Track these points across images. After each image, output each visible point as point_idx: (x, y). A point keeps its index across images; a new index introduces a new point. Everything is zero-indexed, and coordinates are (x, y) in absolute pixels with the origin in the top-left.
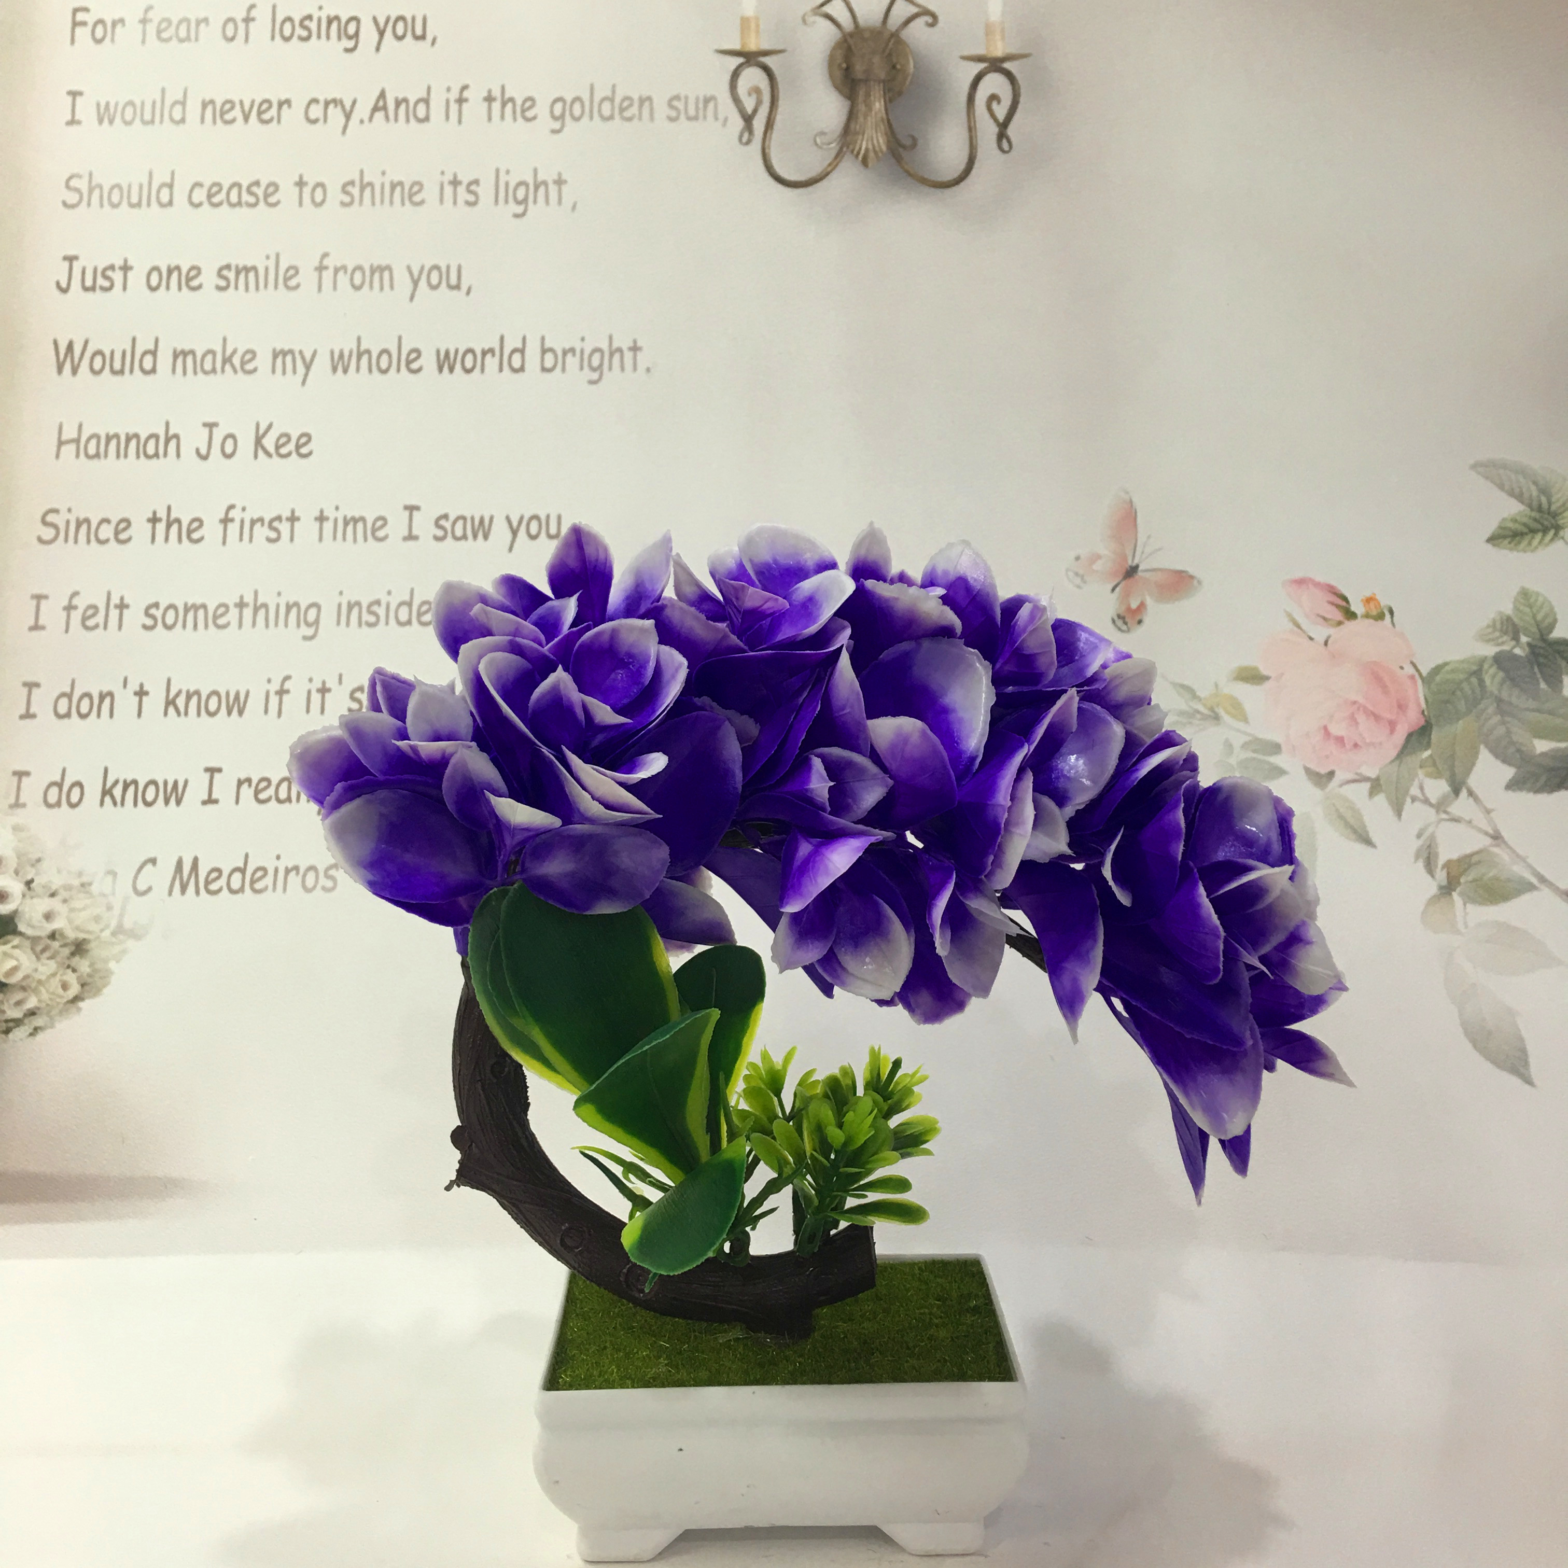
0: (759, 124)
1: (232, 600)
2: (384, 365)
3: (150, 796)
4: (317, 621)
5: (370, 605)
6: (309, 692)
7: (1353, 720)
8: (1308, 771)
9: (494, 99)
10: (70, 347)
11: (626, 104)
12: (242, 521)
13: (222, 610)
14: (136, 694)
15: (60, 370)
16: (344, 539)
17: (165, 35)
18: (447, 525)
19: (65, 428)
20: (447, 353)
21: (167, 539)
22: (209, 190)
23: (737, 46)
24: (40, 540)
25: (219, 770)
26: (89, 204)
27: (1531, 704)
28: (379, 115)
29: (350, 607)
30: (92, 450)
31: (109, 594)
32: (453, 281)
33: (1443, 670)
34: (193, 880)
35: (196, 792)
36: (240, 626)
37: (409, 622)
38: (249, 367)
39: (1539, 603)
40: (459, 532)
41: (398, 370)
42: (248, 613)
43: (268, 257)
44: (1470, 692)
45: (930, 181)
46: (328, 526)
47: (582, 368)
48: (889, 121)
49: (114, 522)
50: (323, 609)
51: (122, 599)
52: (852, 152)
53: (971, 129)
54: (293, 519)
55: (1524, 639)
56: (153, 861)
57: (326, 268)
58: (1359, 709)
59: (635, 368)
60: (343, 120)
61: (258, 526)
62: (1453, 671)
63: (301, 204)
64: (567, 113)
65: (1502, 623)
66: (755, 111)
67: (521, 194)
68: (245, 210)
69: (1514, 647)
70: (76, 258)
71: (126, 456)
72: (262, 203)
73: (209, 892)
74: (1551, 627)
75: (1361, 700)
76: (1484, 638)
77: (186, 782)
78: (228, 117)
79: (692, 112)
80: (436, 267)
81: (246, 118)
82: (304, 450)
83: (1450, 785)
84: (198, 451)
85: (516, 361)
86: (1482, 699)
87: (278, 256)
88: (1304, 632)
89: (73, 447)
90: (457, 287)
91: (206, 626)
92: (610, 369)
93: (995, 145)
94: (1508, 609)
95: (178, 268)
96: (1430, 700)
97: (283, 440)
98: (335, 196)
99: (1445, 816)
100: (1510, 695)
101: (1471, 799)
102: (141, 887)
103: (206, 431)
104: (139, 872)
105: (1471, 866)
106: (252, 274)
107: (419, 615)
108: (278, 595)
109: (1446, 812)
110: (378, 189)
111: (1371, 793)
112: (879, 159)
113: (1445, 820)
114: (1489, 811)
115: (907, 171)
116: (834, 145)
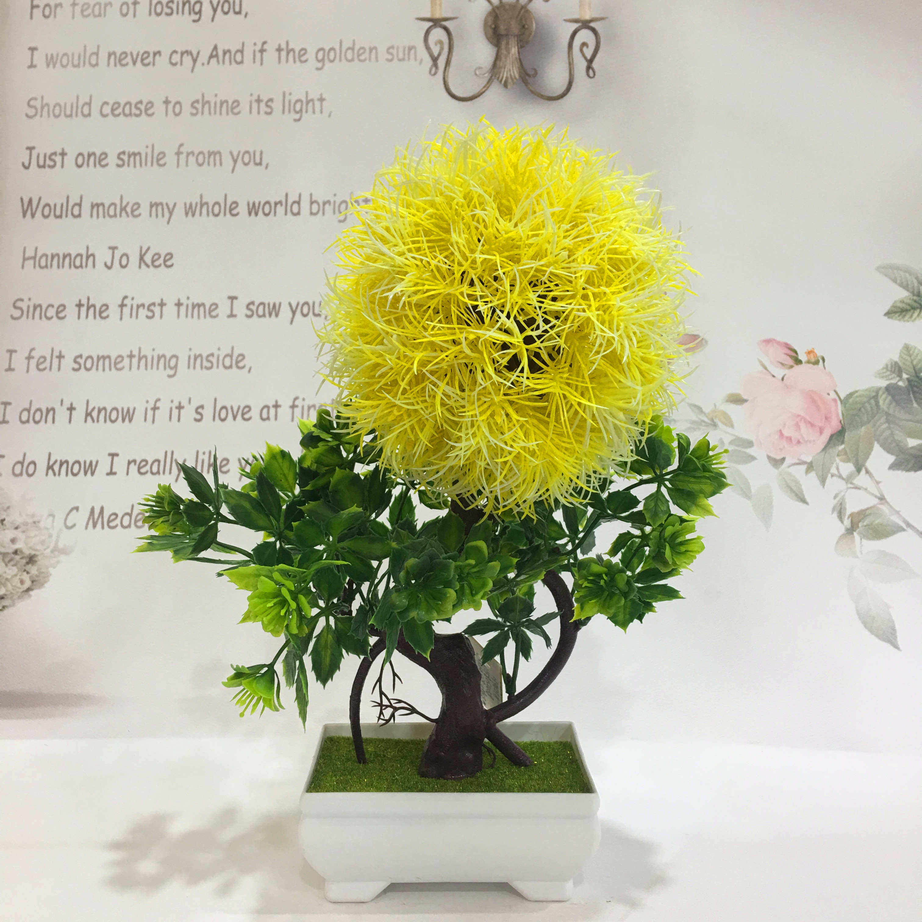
0: (441, 62)
1: (125, 353)
2: (216, 211)
3: (75, 470)
4: (176, 366)
5: (208, 356)
6: (171, 409)
7: (798, 426)
8: (769, 457)
9: (283, 50)
10: (30, 201)
11: (361, 51)
12: (132, 306)
13: (119, 359)
14: (68, 409)
15: (24, 216)
16: (192, 316)
17: (86, 13)
18: (254, 308)
19: (27, 250)
20: (254, 204)
21: (87, 316)
22: (113, 107)
23: (428, 15)
24: (12, 317)
25: (117, 455)
26: (41, 116)
27: (907, 417)
28: (214, 61)
29: (196, 358)
30: (43, 263)
31: (52, 349)
32: (258, 160)
33: (854, 396)
34: (100, 520)
35: (104, 467)
36: (130, 368)
37: (231, 367)
38: (136, 213)
39: (915, 354)
40: (261, 312)
41: (225, 215)
42: (135, 361)
43: (147, 147)
44: (870, 409)
45: (544, 96)
46: (183, 309)
47: (334, 213)
48: (520, 59)
49: (56, 307)
50: (180, 359)
51: (60, 352)
52: (498, 79)
53: (571, 64)
54: (162, 304)
55: (905, 376)
56: (77, 509)
57: (182, 153)
58: (801, 420)
60: (191, 63)
61: (141, 309)
62: (860, 396)
63: (167, 114)
64: (326, 57)
65: (892, 367)
66: (439, 55)
67: (298, 107)
68: (134, 118)
69: (899, 381)
70: (34, 148)
71: (63, 266)
72: (143, 114)
73: (110, 527)
75: (802, 414)
76: (880, 375)
77: (97, 462)
78: (124, 62)
79: (401, 56)
80: (248, 152)
81: (134, 63)
82: (169, 263)
83: (855, 467)
84: (106, 264)
85: (295, 209)
86: (877, 413)
87: (153, 146)
88: (770, 372)
89: (31, 262)
90: (260, 164)
91: (110, 369)
93: (585, 74)
94: (896, 358)
95: (94, 154)
96: (845, 414)
97: (156, 257)
98: (187, 109)
99: (852, 486)
100: (895, 411)
101: (867, 475)
102: (69, 524)
103: (111, 251)
104: (68, 515)
105: (865, 516)
106: (138, 158)
107: (237, 362)
108: (154, 350)
109: (851, 483)
110: (212, 105)
111: (807, 471)
112: (514, 83)
113: (851, 488)
114: (878, 483)
115: (531, 91)
116: (487, 75)
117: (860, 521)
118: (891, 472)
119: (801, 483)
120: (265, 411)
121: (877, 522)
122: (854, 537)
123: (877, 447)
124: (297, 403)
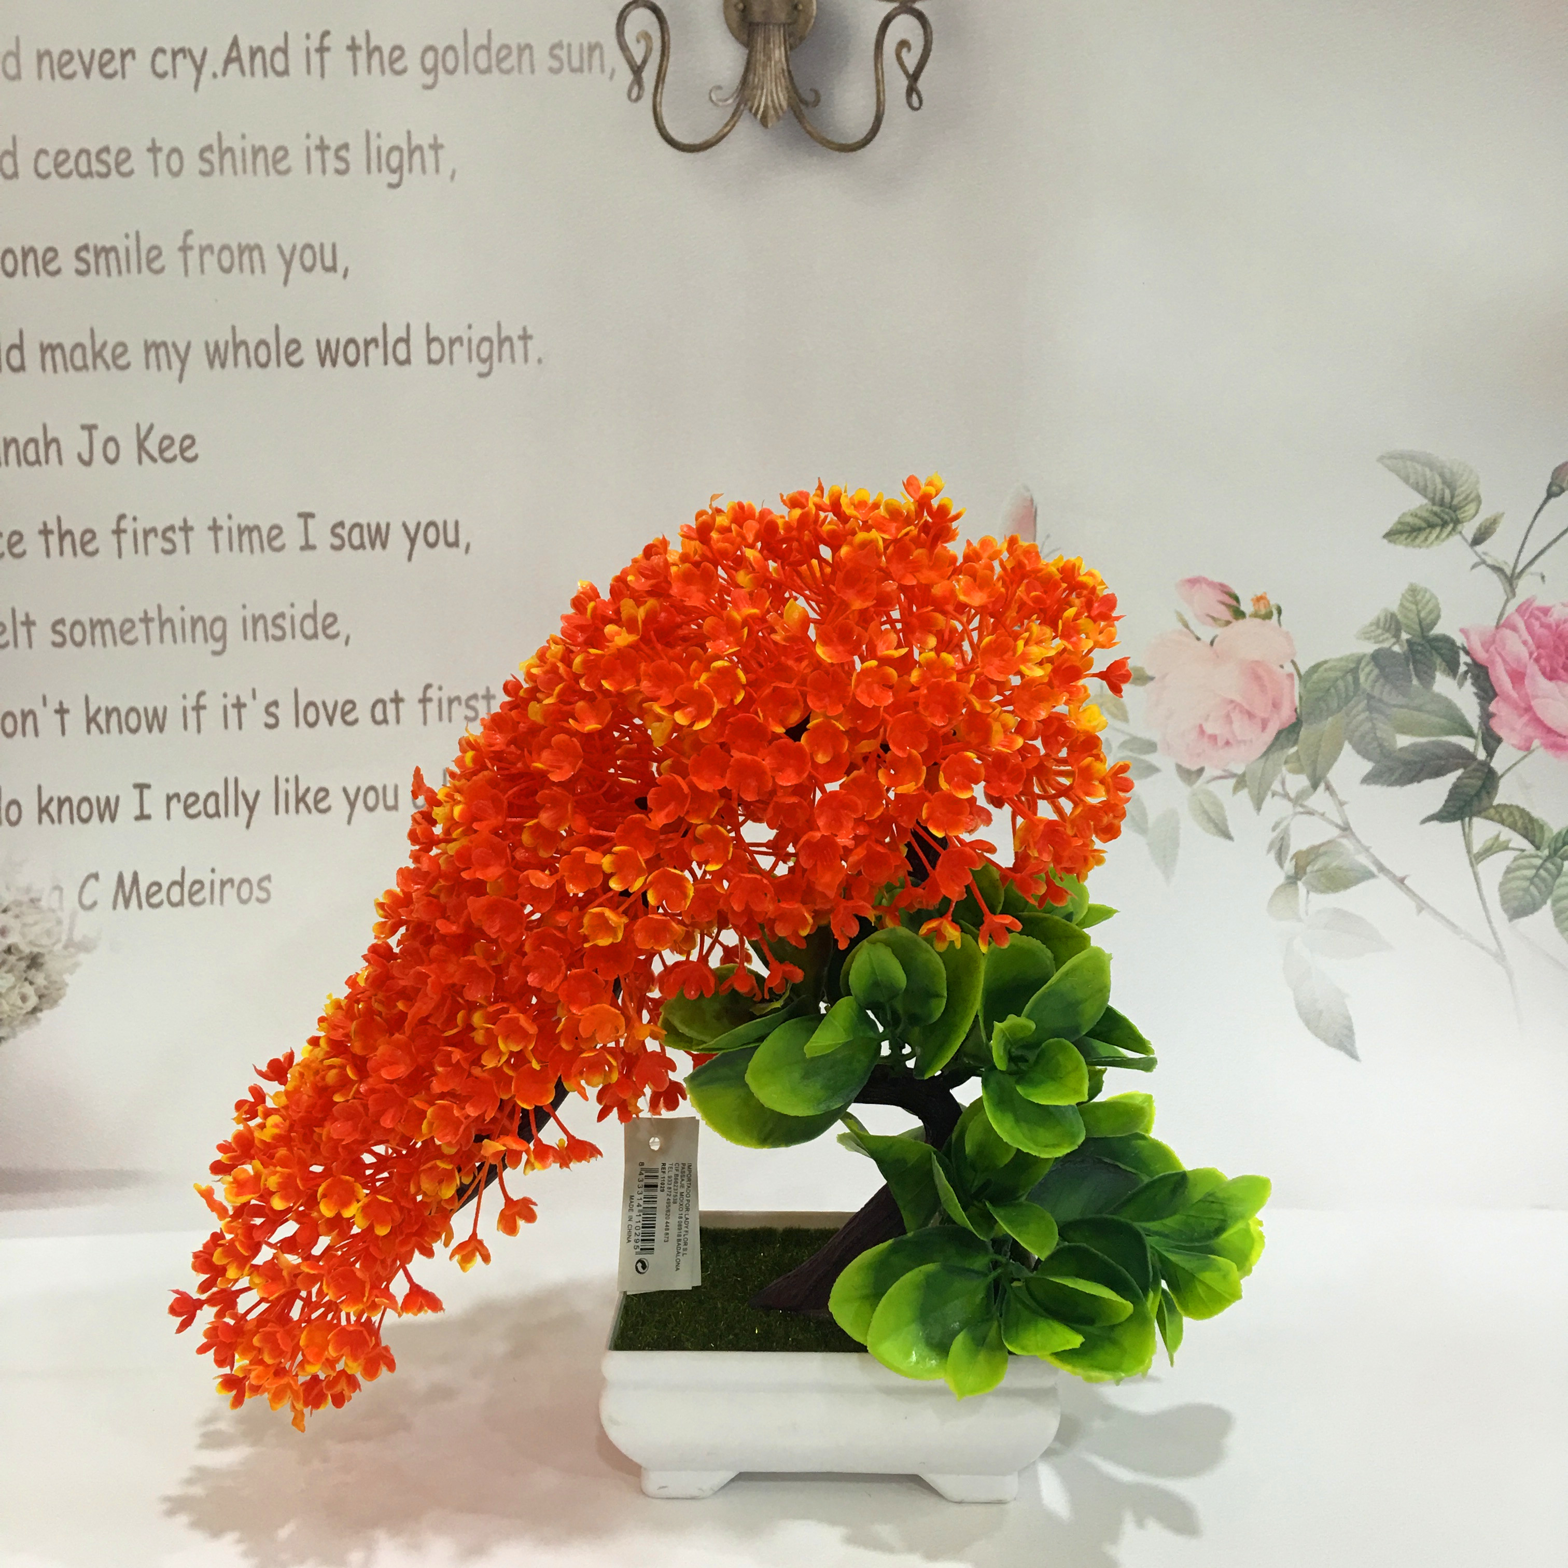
0: (649, 75)
1: (137, 615)
2: (263, 358)
3: (85, 813)
4: (224, 635)
5: (276, 618)
6: (225, 708)
7: (1228, 718)
8: (1179, 768)
9: (359, 48)
11: (503, 53)
12: (135, 532)
13: (128, 625)
14: (57, 712)
16: (241, 550)
18: (344, 533)
20: (328, 344)
21: (62, 553)
22: (56, 159)
25: (148, 786)
27: (1401, 700)
28: (234, 68)
29: (255, 622)
31: (14, 611)
32: (329, 262)
33: (1321, 669)
34: (135, 894)
35: (128, 807)
36: (148, 642)
37: (315, 636)
38: (122, 362)
39: (1424, 601)
40: (356, 541)
41: (279, 364)
42: (154, 627)
43: (127, 236)
44: (1343, 690)
45: (833, 143)
46: (223, 536)
47: (470, 359)
48: (789, 72)
49: (6, 534)
50: (228, 623)
51: (27, 615)
52: (750, 110)
53: (879, 82)
54: (186, 528)
55: (1405, 636)
56: (96, 876)
57: (191, 248)
58: (1235, 708)
59: (526, 360)
60: (192, 74)
61: (151, 537)
62: (1330, 669)
63: (157, 175)
64: (440, 64)
65: (1386, 621)
66: (645, 62)
67: (395, 160)
68: (96, 179)
69: (1393, 645)
71: (7, 463)
72: (114, 172)
73: (151, 905)
74: (1434, 623)
75: (1238, 698)
76: (1366, 635)
77: (117, 798)
78: (67, 71)
79: (576, 62)
80: (309, 246)
81: (88, 73)
82: (189, 454)
83: (1310, 780)
84: (80, 456)
86: (1354, 696)
87: (137, 233)
88: (1192, 632)
90: (334, 269)
91: (115, 643)
92: (500, 360)
93: (904, 101)
94: (1394, 608)
95: (33, 251)
96: (1304, 698)
97: (166, 443)
98: (193, 164)
99: (1301, 810)
100: (1381, 693)
101: (1327, 793)
102: (87, 901)
103: (86, 434)
104: (83, 887)
105: (1318, 856)
106: (112, 256)
107: (325, 628)
108: (183, 608)
109: (1302, 806)
110: (238, 154)
111: (1236, 789)
112: (779, 118)
113: (1302, 813)
114: (1342, 804)
115: (809, 133)
116: (730, 101)
117: (1308, 864)
118: (1365, 787)
119: (1226, 807)
120: (379, 708)
121: (1334, 864)
122: (1297, 889)
123: (1347, 747)
124: (430, 694)
